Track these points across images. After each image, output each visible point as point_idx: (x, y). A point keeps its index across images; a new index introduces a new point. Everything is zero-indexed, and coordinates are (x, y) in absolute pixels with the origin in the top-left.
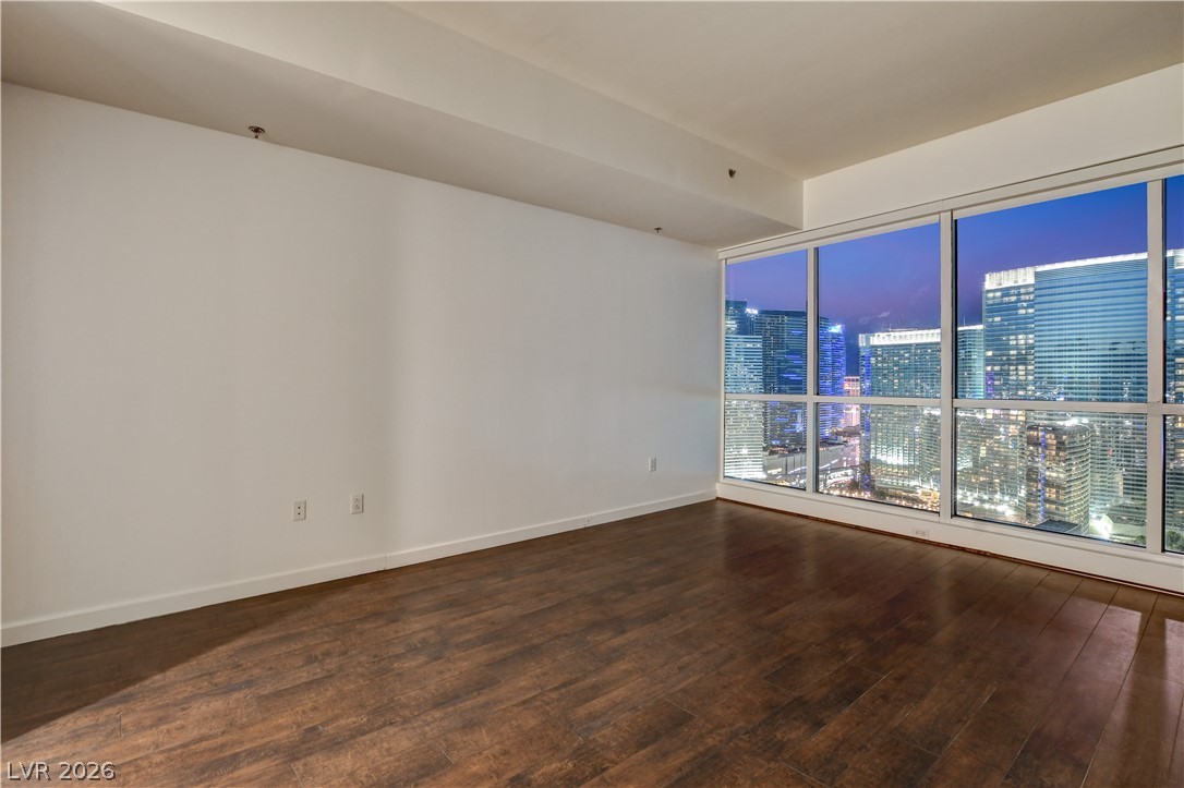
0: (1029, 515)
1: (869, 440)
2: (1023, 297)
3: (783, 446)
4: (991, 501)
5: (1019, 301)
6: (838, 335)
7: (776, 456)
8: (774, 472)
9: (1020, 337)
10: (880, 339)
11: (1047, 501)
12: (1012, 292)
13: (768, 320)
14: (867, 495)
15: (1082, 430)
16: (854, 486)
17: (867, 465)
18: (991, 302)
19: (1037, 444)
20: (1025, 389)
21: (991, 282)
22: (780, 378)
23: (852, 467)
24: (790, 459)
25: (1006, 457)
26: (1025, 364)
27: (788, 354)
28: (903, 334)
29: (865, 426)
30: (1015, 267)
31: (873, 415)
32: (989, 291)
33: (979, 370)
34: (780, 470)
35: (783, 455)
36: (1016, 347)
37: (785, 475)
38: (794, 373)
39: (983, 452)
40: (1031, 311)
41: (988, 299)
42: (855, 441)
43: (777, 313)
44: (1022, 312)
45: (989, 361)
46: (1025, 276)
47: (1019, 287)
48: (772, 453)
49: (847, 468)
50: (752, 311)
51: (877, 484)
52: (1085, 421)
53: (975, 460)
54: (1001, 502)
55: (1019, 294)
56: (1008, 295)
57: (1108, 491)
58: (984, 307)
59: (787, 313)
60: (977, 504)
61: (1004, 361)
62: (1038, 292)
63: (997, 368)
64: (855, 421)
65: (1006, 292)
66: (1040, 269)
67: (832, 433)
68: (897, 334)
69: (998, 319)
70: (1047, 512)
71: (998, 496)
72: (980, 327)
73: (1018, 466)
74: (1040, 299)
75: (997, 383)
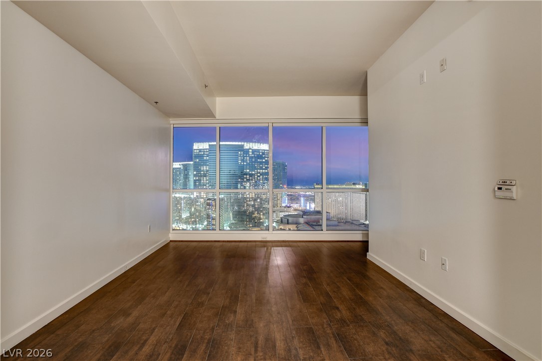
5: (204, 154)
9: (204, 167)
11: (213, 225)
12: (202, 151)
18: (195, 154)
19: (209, 205)
20: (206, 186)
21: (196, 146)
25: (200, 211)
26: (205, 177)
30: (203, 142)
32: (195, 150)
33: (192, 179)
36: (203, 171)
39: (193, 210)
40: (208, 158)
41: (194, 152)
45: (195, 176)
46: (205, 146)
47: (204, 149)
53: (190, 213)
55: (204, 152)
56: (201, 152)
58: (193, 155)
61: (199, 175)
62: (210, 152)
63: (197, 178)
65: (200, 150)
66: (210, 143)
69: (197, 160)
72: (192, 163)
73: (203, 214)
74: (210, 154)
75: (197, 183)
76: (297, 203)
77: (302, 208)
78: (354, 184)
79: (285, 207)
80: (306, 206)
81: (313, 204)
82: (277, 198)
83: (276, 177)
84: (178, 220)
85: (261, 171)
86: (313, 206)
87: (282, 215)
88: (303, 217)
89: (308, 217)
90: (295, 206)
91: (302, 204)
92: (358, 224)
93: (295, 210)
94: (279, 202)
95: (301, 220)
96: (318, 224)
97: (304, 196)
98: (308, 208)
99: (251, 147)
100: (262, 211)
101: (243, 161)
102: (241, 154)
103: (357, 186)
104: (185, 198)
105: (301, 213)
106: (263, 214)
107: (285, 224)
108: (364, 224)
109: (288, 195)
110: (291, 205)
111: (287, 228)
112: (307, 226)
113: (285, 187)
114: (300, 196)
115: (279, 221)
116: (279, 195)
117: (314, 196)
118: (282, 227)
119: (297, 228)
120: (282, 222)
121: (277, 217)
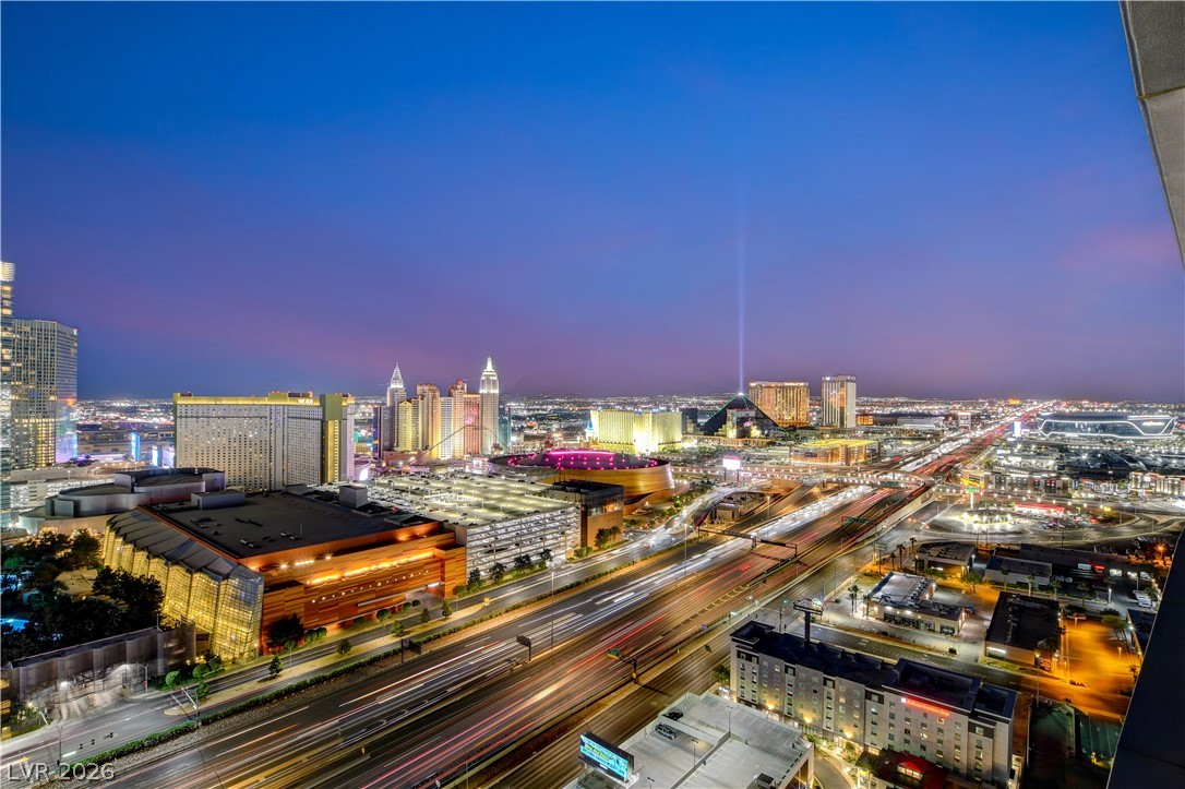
76: (115, 451)
77: (135, 463)
78: (293, 395)
79: (68, 465)
80: (149, 458)
81: (172, 449)
82: (35, 438)
83: (34, 373)
86: (170, 454)
87: (54, 489)
88: (132, 491)
89: (151, 488)
90: (109, 459)
91: (133, 454)
92: (299, 493)
93: (109, 471)
94: (42, 450)
95: (128, 501)
96: (187, 505)
97: (141, 429)
98: (155, 462)
103: (301, 401)
105: (128, 480)
107: (65, 516)
108: (316, 492)
109: (79, 427)
110: (93, 458)
111: (73, 530)
112: (147, 515)
113: (70, 402)
114: (127, 428)
115: (42, 511)
116: (42, 430)
117: (174, 428)
118: (54, 528)
119: (112, 525)
120: (53, 513)
121: (33, 495)
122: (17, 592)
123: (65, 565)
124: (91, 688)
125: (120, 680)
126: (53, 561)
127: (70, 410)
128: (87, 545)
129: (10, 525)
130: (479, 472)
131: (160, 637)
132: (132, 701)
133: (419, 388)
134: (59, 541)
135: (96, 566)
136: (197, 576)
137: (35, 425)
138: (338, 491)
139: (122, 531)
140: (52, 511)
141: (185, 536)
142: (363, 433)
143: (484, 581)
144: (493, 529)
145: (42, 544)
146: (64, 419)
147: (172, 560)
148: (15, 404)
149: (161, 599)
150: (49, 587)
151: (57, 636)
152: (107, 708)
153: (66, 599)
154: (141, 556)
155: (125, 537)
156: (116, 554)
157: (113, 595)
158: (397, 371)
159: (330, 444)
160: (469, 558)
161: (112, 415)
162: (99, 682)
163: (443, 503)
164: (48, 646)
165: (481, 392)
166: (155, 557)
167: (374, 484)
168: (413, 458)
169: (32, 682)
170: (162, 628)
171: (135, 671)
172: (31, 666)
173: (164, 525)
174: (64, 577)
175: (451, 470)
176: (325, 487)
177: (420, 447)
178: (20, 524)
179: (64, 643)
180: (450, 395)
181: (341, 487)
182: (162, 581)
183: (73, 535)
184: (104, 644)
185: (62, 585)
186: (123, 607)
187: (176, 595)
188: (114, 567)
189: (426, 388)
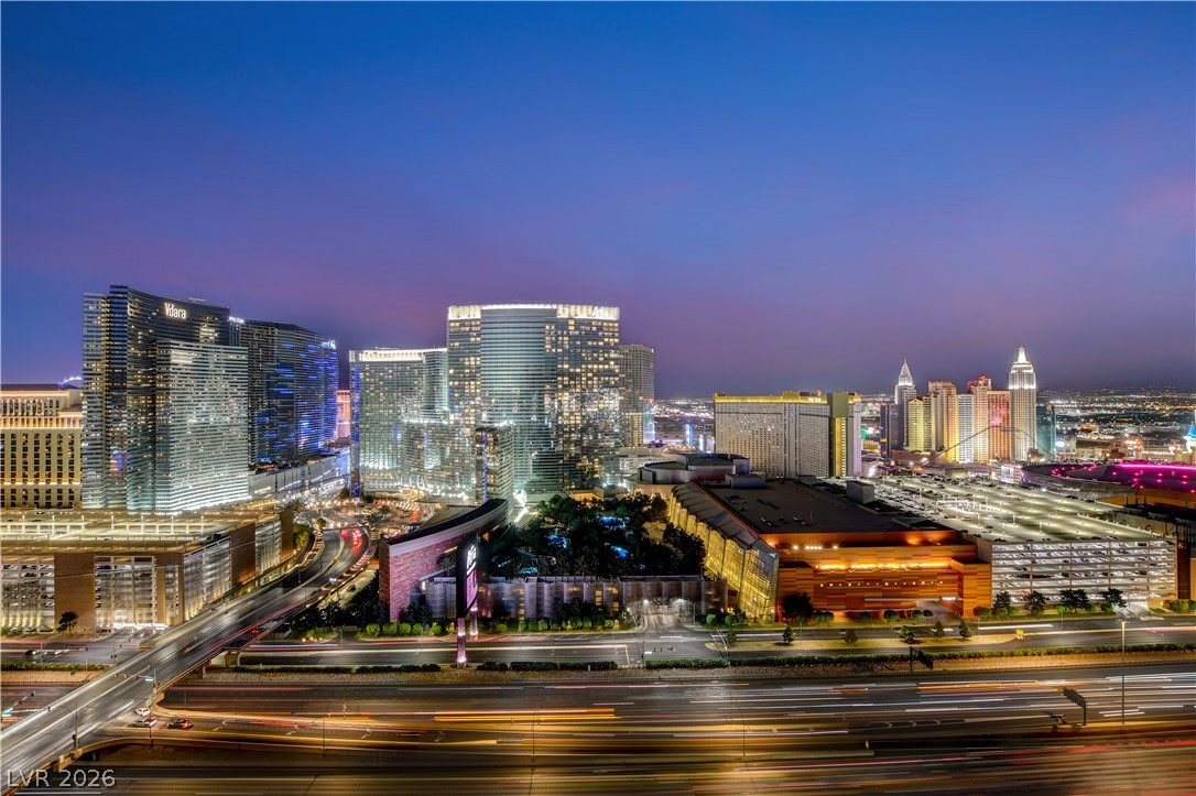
0: (477, 498)
1: (359, 449)
2: (474, 328)
3: (274, 463)
4: (453, 491)
5: (471, 331)
6: (332, 350)
7: (265, 474)
8: (262, 491)
9: (472, 359)
10: (368, 356)
11: (488, 485)
12: (466, 323)
13: (256, 331)
14: (357, 501)
15: (509, 428)
16: (345, 494)
17: (356, 473)
18: (452, 330)
19: (482, 443)
20: (475, 400)
21: (453, 314)
22: (269, 393)
23: (343, 476)
24: (281, 476)
25: (463, 454)
26: (475, 380)
27: (278, 367)
28: (387, 352)
29: (356, 437)
30: (469, 305)
31: (362, 426)
32: (451, 321)
33: (445, 385)
34: (269, 488)
35: (273, 473)
36: (469, 368)
37: (276, 493)
38: (285, 387)
39: (448, 451)
40: (478, 339)
41: (450, 327)
42: (346, 451)
43: (267, 325)
44: (473, 339)
45: (451, 378)
46: (474, 312)
47: (471, 320)
48: (260, 471)
49: (339, 478)
50: (236, 320)
51: (366, 489)
52: (511, 422)
53: (442, 460)
54: (461, 490)
55: (471, 326)
56: (464, 326)
57: (524, 472)
58: (448, 334)
59: (277, 326)
60: (443, 494)
61: (462, 376)
62: (483, 326)
63: (456, 383)
64: (347, 433)
65: (463, 323)
66: (484, 308)
67: (325, 445)
68: (382, 352)
69: (457, 344)
70: (488, 493)
71: (458, 486)
72: (445, 350)
73: (470, 461)
74: (483, 331)
75: (457, 395)
76: (677, 437)
77: (690, 447)
78: (803, 394)
79: (649, 446)
80: (697, 444)
81: (713, 438)
82: (632, 426)
83: (631, 381)
84: (415, 473)
85: (595, 366)
86: (711, 442)
87: (642, 463)
88: (687, 469)
89: (700, 467)
90: (674, 443)
91: (688, 440)
92: (810, 483)
93: (673, 452)
94: (636, 434)
95: (685, 476)
96: (722, 483)
97: (694, 421)
98: (701, 448)
99: (573, 315)
100: (596, 455)
101: (555, 344)
102: (550, 331)
103: (811, 400)
104: (430, 426)
105: (683, 459)
106: (601, 462)
107: (648, 482)
108: (825, 484)
109: (656, 419)
110: (664, 442)
111: (652, 492)
112: (696, 488)
113: (651, 401)
114: (684, 420)
115: (635, 477)
116: (636, 419)
117: (714, 421)
118: (641, 490)
119: (675, 492)
120: (641, 479)
121: (632, 467)
122: (622, 531)
123: (648, 517)
124: (660, 610)
125: (678, 610)
126: (640, 512)
127: (651, 407)
128: (660, 505)
129: (620, 485)
130: (1011, 481)
131: (703, 584)
132: (685, 628)
133: (931, 386)
134: (644, 499)
135: (665, 520)
136: (728, 541)
137: (632, 416)
138: (845, 485)
139: (681, 498)
140: (640, 478)
141: (721, 509)
142: (871, 431)
143: (1013, 608)
144: (1028, 550)
145: (636, 500)
146: (648, 413)
147: (712, 526)
148: (621, 402)
149: (705, 555)
150: (640, 531)
151: (643, 567)
152: (670, 628)
153: (647, 540)
154: (692, 519)
155: (682, 502)
156: (676, 514)
157: (675, 545)
158: (905, 368)
159: (837, 440)
160: (994, 578)
161: (676, 411)
162: (666, 607)
163: (958, 510)
164: (637, 572)
165: (1011, 387)
166: (701, 521)
167: (882, 482)
168: (925, 459)
169: (630, 594)
170: (705, 577)
171: (687, 605)
172: (629, 583)
173: (707, 497)
174: (647, 525)
175: (972, 475)
176: (833, 480)
177: (934, 448)
178: (624, 484)
179: (645, 572)
180: (969, 392)
181: (847, 482)
182: (705, 540)
183: (652, 496)
184: (669, 580)
185: (645, 531)
186: (681, 555)
187: (714, 554)
188: (675, 524)
189: (939, 385)
